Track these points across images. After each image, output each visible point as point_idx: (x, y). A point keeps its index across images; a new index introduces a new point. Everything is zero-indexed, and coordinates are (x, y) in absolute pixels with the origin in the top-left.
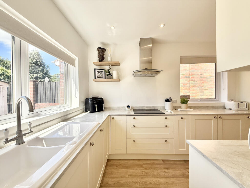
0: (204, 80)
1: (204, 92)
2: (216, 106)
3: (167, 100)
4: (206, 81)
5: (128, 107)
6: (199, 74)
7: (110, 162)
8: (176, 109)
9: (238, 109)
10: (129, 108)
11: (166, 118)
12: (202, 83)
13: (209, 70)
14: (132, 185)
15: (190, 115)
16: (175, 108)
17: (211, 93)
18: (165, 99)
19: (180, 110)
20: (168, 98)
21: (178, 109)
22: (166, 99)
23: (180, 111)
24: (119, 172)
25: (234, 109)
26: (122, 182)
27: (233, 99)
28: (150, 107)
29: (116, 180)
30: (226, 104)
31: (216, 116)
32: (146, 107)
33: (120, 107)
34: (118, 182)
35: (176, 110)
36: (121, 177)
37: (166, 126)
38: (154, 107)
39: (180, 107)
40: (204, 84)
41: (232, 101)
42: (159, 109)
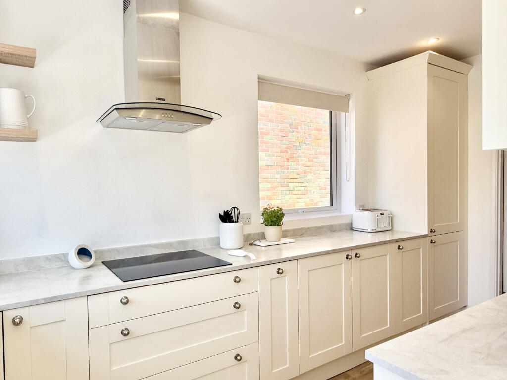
0: (289, 151)
1: (291, 185)
2: (336, 225)
3: (226, 217)
4: (295, 155)
5: (83, 252)
6: (280, 134)
8: (251, 245)
9: (378, 230)
10: (86, 258)
11: (237, 280)
12: (286, 160)
13: (299, 127)
15: (296, 259)
16: (249, 241)
17: (303, 188)
18: (220, 214)
19: (263, 245)
20: (228, 208)
21: (258, 243)
22: (222, 214)
23: (263, 249)
25: (369, 230)
27: (364, 206)
28: (170, 245)
30: (353, 217)
31: (349, 253)
32: (157, 246)
33: (38, 258)
35: (253, 246)
37: (237, 306)
38: (183, 243)
39: (263, 236)
40: (289, 163)
41: (363, 210)
42: (200, 249)
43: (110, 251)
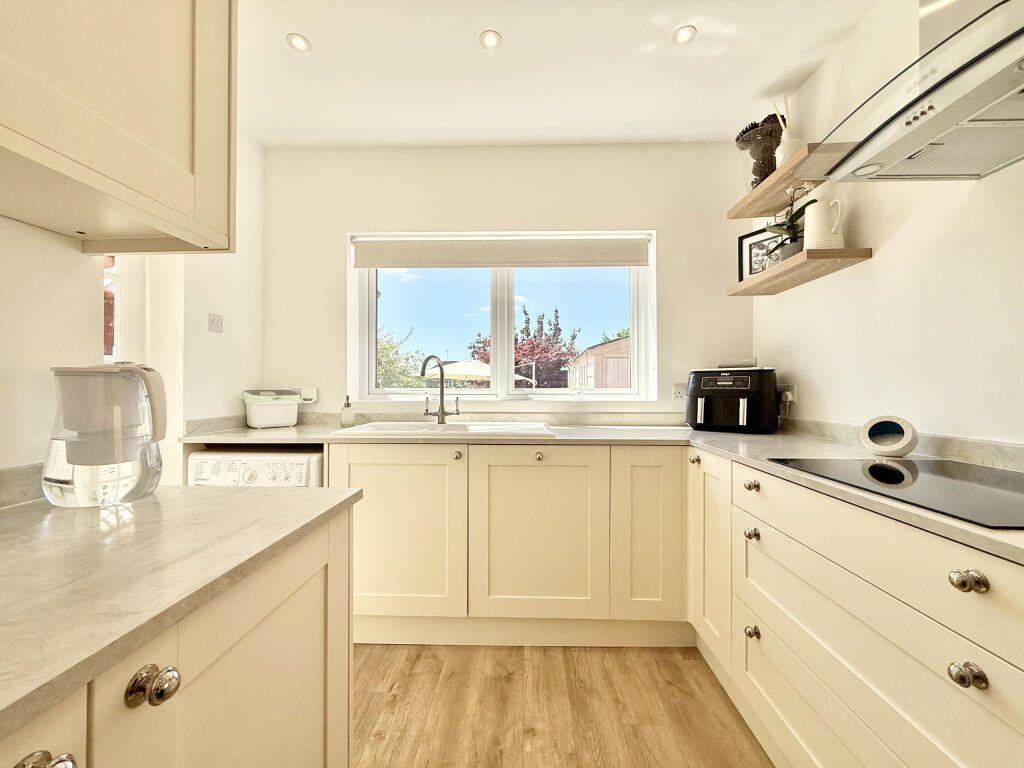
7: (684, 659)
14: (584, 737)
24: (644, 693)
26: (595, 702)
29: (599, 684)
34: (590, 692)
36: (617, 701)
43: (981, 446)
